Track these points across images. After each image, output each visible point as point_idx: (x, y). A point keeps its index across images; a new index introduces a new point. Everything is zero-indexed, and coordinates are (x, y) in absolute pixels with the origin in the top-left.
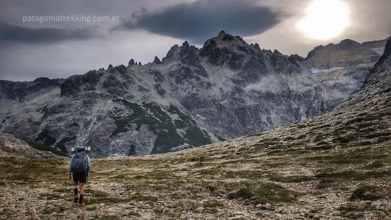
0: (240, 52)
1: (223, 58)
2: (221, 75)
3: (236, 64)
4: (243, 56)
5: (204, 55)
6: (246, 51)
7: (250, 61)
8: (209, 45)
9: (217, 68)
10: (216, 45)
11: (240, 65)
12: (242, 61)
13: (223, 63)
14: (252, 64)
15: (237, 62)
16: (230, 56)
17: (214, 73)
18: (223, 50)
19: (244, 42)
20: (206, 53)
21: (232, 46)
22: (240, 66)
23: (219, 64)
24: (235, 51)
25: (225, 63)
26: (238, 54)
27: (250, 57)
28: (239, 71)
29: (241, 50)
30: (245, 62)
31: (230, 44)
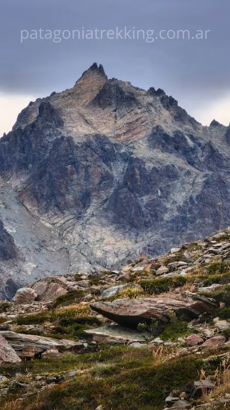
0: (161, 155)
1: (87, 177)
2: (73, 253)
3: (139, 207)
4: (170, 173)
5: (9, 167)
6: (187, 153)
7: (200, 197)
8: (33, 125)
9: (60, 221)
10: (60, 123)
11: (156, 210)
12: (166, 195)
13: (85, 200)
14: (209, 210)
15: (145, 199)
16: (118, 170)
17: (42, 245)
18: (87, 145)
19: (181, 116)
20: (18, 155)
21: (130, 128)
22: (156, 216)
23: (67, 206)
24: (143, 150)
25: (95, 202)
26: (149, 166)
27: (200, 180)
28: (150, 237)
29: (164, 149)
30: (179, 197)
31: (120, 122)
